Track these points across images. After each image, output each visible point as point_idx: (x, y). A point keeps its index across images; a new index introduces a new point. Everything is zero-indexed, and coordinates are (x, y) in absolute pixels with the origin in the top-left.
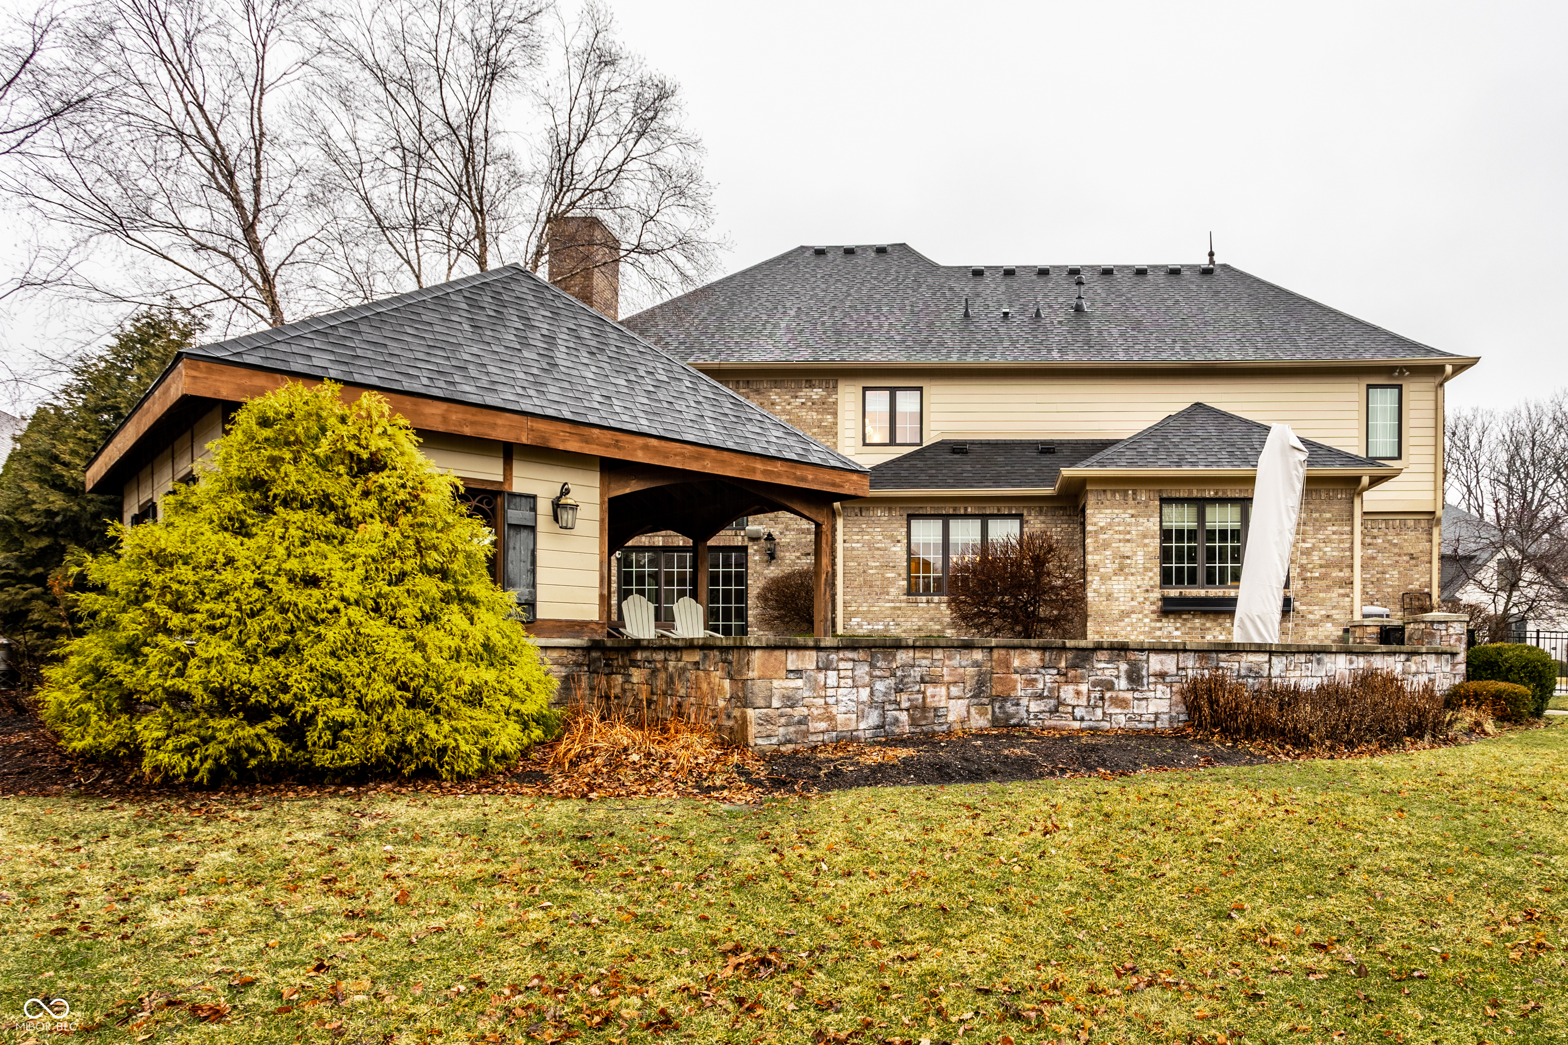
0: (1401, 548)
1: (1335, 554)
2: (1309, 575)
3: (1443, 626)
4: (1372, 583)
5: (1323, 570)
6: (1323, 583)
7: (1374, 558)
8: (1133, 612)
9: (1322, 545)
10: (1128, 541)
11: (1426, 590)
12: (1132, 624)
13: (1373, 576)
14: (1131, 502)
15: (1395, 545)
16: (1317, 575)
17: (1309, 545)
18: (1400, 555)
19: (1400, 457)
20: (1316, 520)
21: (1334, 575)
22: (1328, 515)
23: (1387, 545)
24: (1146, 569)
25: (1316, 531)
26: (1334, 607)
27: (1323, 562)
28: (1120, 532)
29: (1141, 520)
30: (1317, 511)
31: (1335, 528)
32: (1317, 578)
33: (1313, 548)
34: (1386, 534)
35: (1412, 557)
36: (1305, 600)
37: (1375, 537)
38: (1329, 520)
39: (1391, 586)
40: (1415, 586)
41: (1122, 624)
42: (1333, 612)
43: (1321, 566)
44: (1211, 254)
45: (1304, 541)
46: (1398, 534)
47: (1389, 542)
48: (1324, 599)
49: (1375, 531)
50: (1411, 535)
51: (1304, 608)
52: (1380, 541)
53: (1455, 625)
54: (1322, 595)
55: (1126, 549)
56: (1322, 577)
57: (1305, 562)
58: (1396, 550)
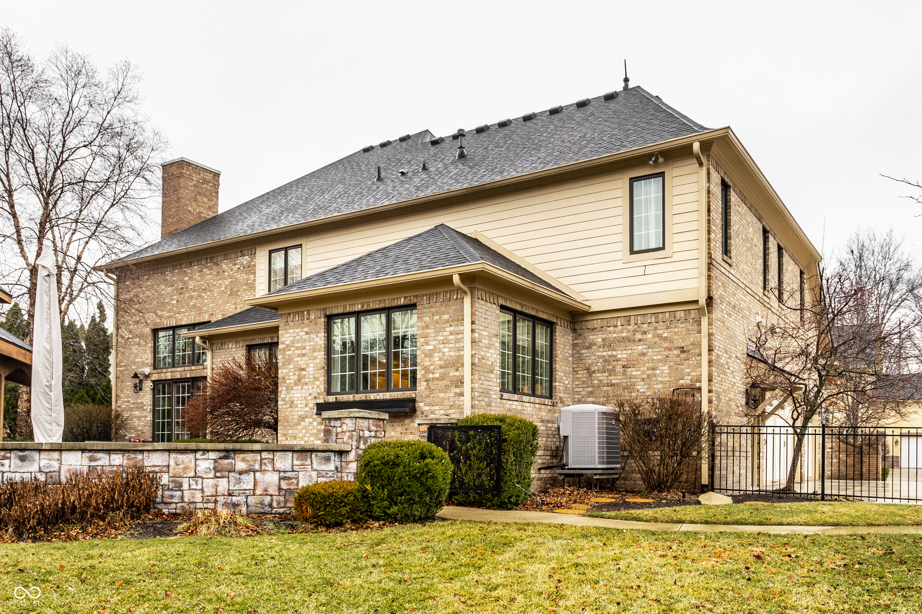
0: (671, 342)
1: (452, 354)
2: (431, 376)
3: (338, 423)
4: (643, 380)
5: (442, 370)
6: (442, 383)
7: (644, 354)
8: (307, 417)
9: (442, 346)
10: (304, 355)
11: (698, 385)
12: (305, 428)
13: (644, 372)
14: (306, 321)
15: (666, 339)
16: (437, 375)
17: (431, 347)
18: (670, 350)
19: (663, 248)
20: (437, 322)
21: (451, 374)
22: (446, 317)
23: (657, 340)
24: (316, 379)
25: (437, 333)
26: (451, 407)
27: (442, 363)
28: (298, 348)
29: (313, 336)
30: (437, 313)
31: (452, 329)
32: (437, 379)
33: (434, 350)
34: (656, 329)
35: (683, 350)
36: (427, 400)
37: (645, 333)
38: (447, 321)
39: (661, 382)
40: (686, 381)
41: (299, 427)
42: (451, 411)
43: (441, 367)
44: (626, 80)
45: (427, 344)
46: (668, 328)
47: (660, 336)
48: (443, 399)
49: (645, 326)
50: (682, 327)
51: (427, 408)
52: (650, 336)
53: (347, 421)
54: (441, 395)
55: (302, 362)
56: (442, 377)
57: (427, 363)
58: (666, 345)
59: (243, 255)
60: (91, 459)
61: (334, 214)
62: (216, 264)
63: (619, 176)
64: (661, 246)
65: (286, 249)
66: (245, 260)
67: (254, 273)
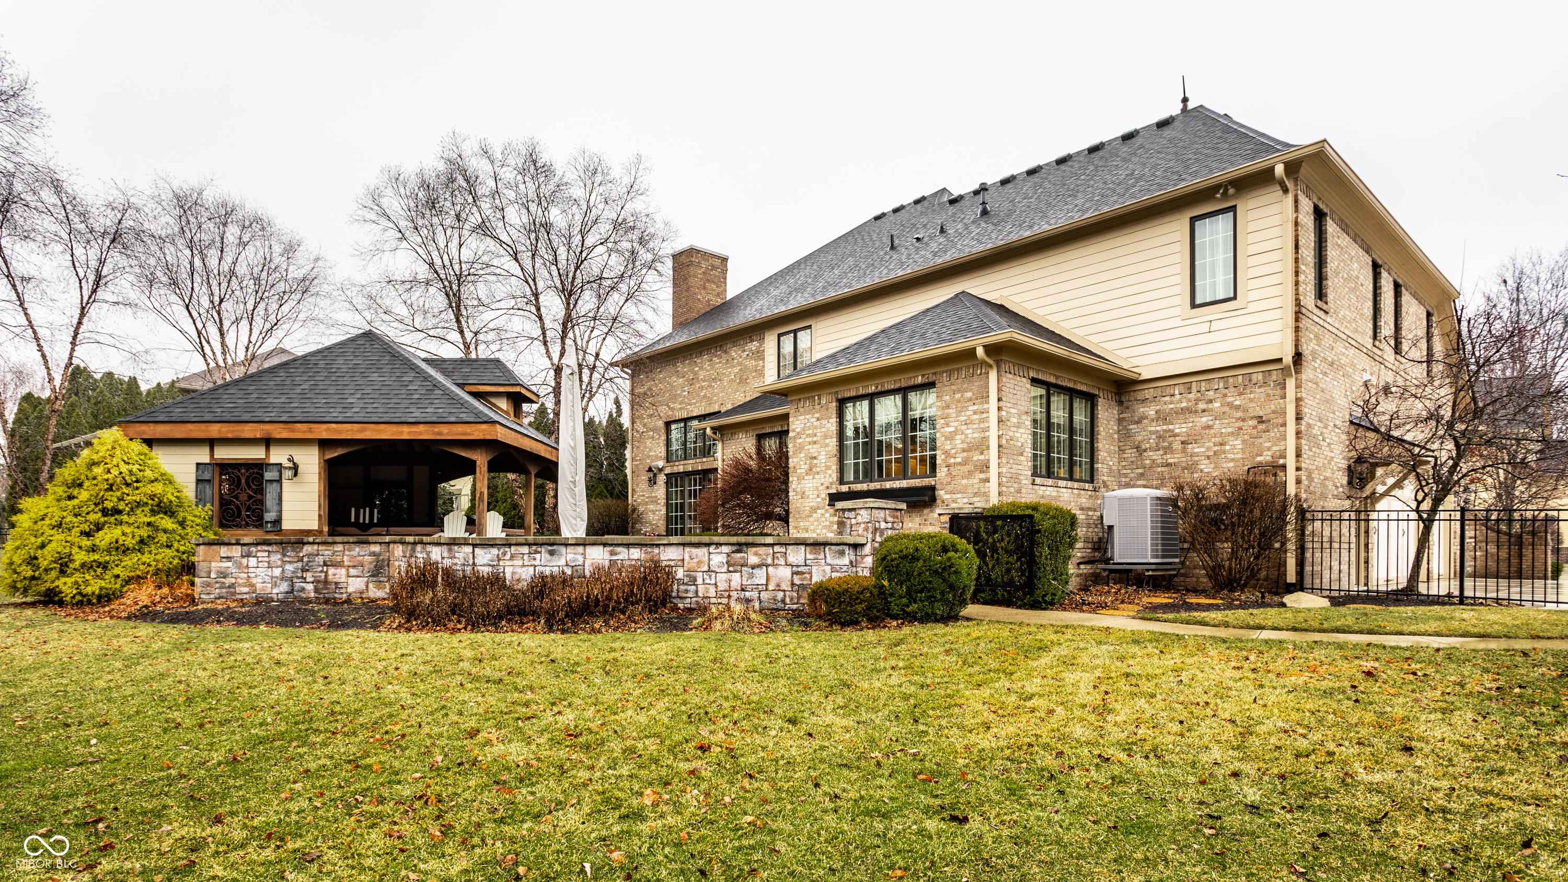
0: (1246, 411)
1: (976, 435)
2: (952, 460)
4: (1208, 458)
5: (965, 454)
6: (965, 469)
7: (1209, 427)
8: (819, 508)
9: (964, 427)
10: (815, 443)
11: (1281, 461)
12: (818, 519)
13: (1208, 449)
14: (817, 407)
15: (1238, 407)
16: (959, 460)
17: (952, 429)
18: (1244, 420)
19: (1235, 298)
20: (959, 401)
21: (975, 458)
22: (969, 394)
23: (1226, 409)
24: (828, 468)
25: (959, 413)
26: (975, 494)
27: (965, 446)
28: (809, 436)
29: (824, 422)
30: (959, 391)
31: (975, 407)
32: (960, 464)
33: (955, 433)
34: (1225, 396)
35: (1260, 420)
36: (948, 487)
37: (1211, 401)
38: (970, 399)
39: (1233, 460)
40: (1266, 457)
41: (811, 519)
42: (975, 499)
43: (964, 451)
44: (1185, 100)
45: (948, 425)
46: (1241, 394)
47: (1230, 405)
48: (966, 486)
49: (1211, 393)
50: (1260, 392)
51: (948, 496)
52: (1217, 405)
54: (964, 482)
55: (813, 450)
56: (965, 462)
57: (948, 447)
58: (1239, 414)
59: (752, 341)
60: (613, 553)
61: (844, 291)
62: (726, 352)
63: (1177, 216)
64: (1232, 295)
65: (795, 332)
66: (754, 345)
67: (763, 359)
